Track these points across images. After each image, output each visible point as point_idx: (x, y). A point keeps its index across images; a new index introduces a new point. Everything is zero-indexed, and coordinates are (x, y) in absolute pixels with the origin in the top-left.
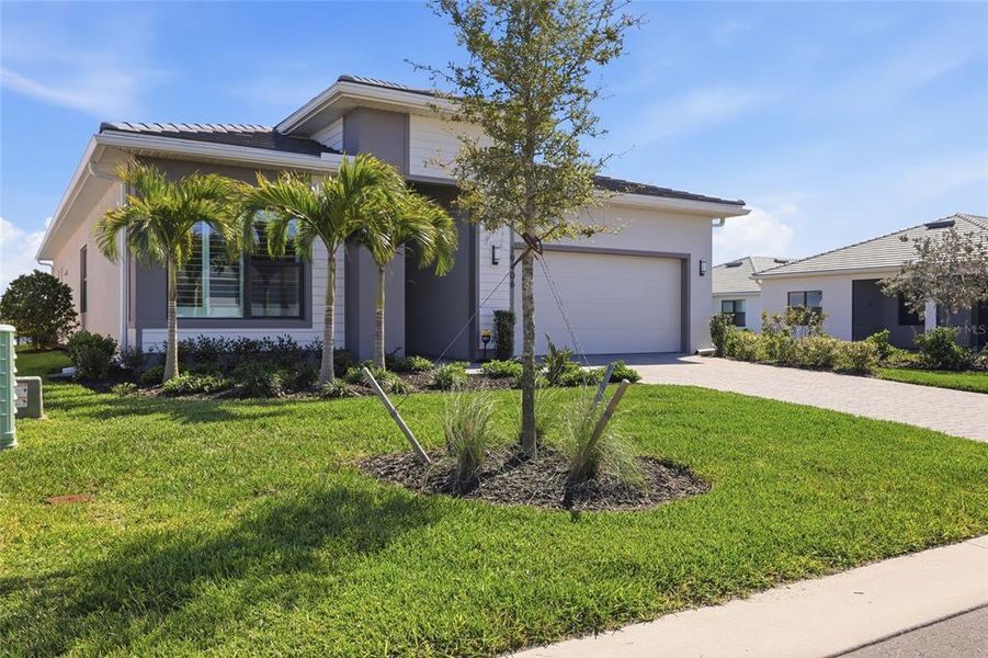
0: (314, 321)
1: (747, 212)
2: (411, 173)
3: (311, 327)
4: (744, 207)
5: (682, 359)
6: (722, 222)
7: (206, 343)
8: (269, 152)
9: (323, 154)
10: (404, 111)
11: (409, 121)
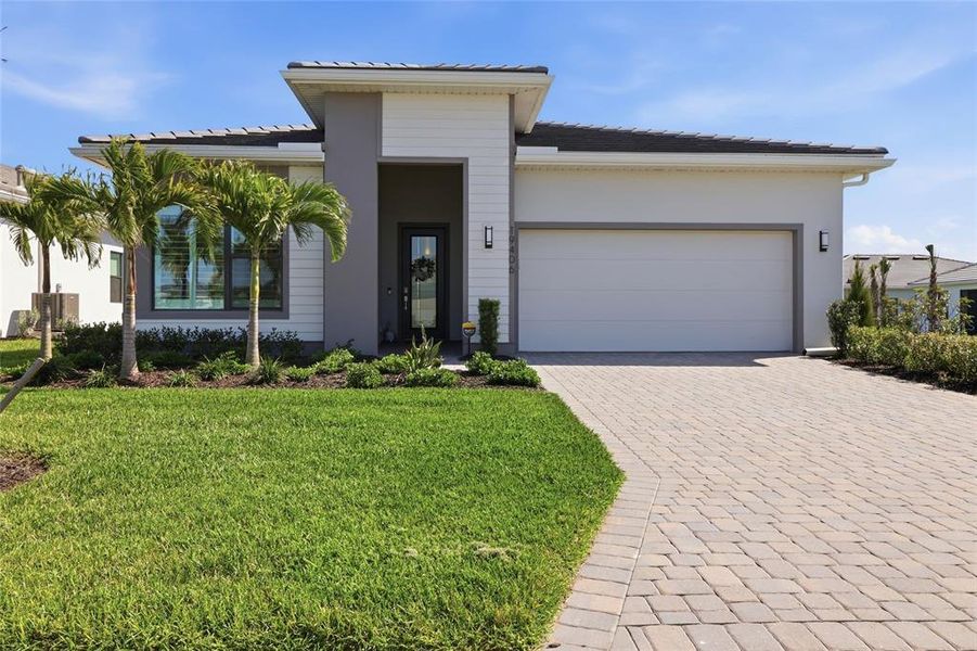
0: (291, 311)
1: (891, 162)
2: (384, 154)
3: (288, 318)
4: (886, 156)
5: (758, 361)
6: (865, 179)
7: (168, 332)
8: (229, 147)
9: (280, 144)
10: (375, 90)
11: (381, 100)
